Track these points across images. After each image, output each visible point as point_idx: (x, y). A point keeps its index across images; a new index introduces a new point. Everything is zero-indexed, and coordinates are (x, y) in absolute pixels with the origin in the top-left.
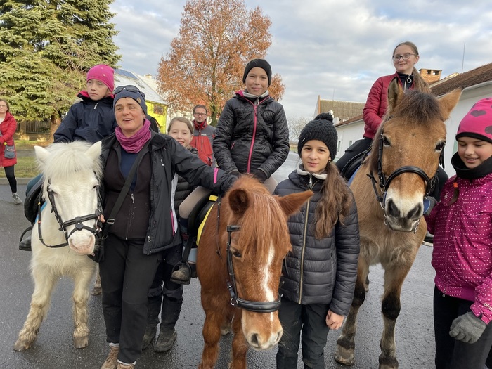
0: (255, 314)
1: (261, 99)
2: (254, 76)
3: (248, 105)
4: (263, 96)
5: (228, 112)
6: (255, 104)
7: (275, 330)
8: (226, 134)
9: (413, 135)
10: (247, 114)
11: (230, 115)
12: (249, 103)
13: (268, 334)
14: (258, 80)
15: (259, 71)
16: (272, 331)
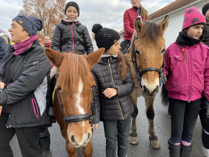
0: (73, 124)
1: (75, 23)
2: (70, 11)
3: (68, 26)
4: (75, 21)
5: (57, 30)
6: (72, 25)
7: (86, 132)
8: (57, 42)
9: (149, 48)
10: (68, 30)
11: (59, 32)
12: (68, 25)
13: (81, 135)
14: (72, 13)
15: (72, 8)
16: (84, 133)
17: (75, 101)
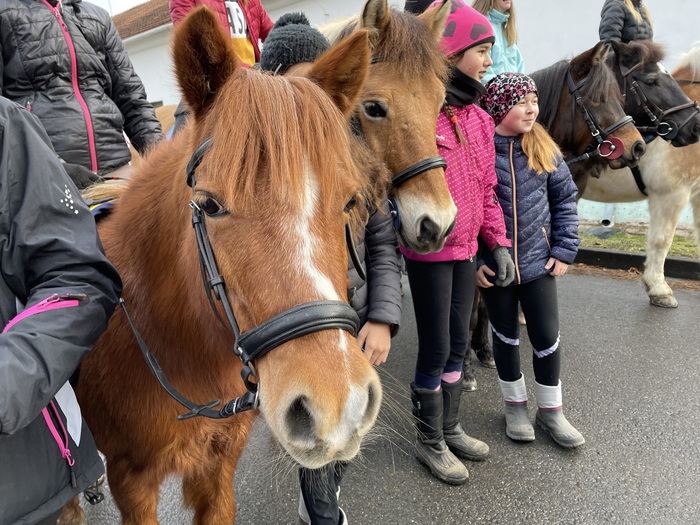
9: (415, 95)
13: (340, 393)
16: (349, 382)
17: (292, 248)
